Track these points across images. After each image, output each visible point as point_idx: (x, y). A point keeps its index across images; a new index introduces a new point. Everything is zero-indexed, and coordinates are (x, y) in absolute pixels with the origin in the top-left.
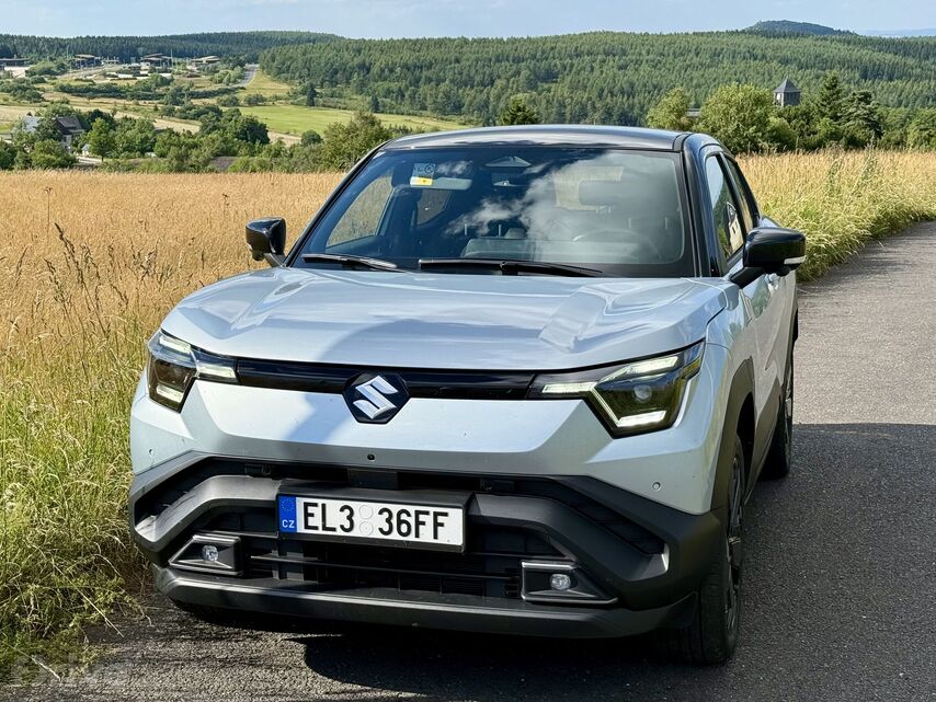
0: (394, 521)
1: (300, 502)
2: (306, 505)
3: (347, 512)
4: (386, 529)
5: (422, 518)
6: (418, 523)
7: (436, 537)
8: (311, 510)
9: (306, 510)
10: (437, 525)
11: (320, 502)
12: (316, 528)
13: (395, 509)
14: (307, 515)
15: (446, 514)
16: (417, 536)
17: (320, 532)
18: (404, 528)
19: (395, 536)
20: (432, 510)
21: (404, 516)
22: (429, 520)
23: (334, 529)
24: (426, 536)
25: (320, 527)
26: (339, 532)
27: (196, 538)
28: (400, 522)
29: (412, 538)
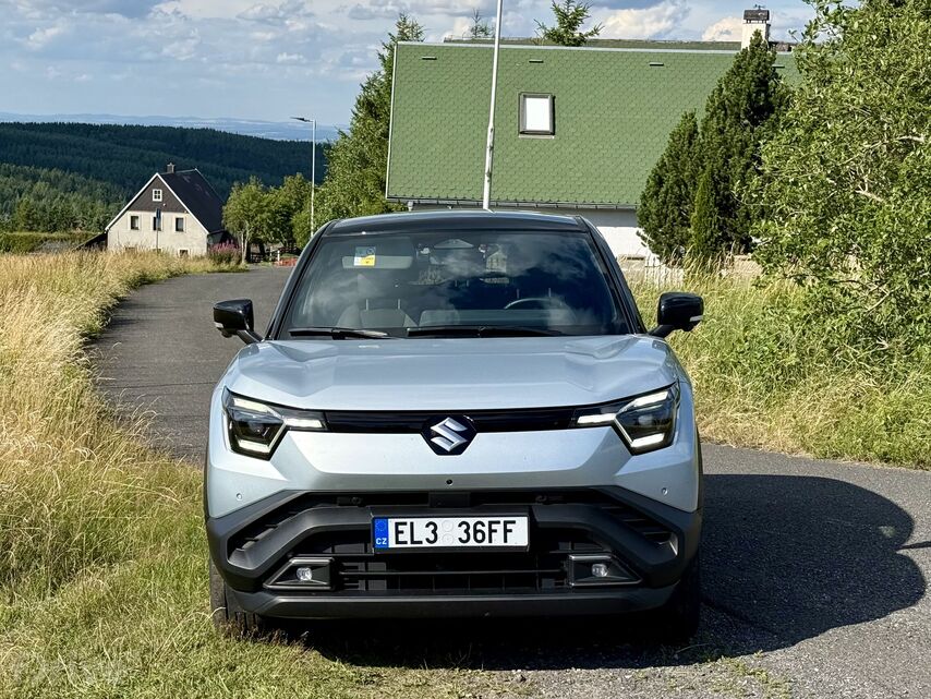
0: (471, 531)
1: (392, 523)
2: (397, 524)
3: (432, 527)
4: (465, 538)
5: (494, 527)
6: (491, 531)
7: (506, 541)
8: (401, 528)
9: (397, 528)
10: (506, 531)
11: (408, 521)
12: (405, 543)
13: (472, 521)
14: (398, 532)
15: (514, 522)
16: (490, 541)
17: (409, 545)
18: (479, 536)
19: (472, 543)
20: (502, 520)
21: (479, 527)
22: (500, 528)
23: (421, 542)
24: (498, 541)
25: (409, 542)
26: (425, 544)
27: (294, 561)
28: (476, 531)
29: (486, 543)
